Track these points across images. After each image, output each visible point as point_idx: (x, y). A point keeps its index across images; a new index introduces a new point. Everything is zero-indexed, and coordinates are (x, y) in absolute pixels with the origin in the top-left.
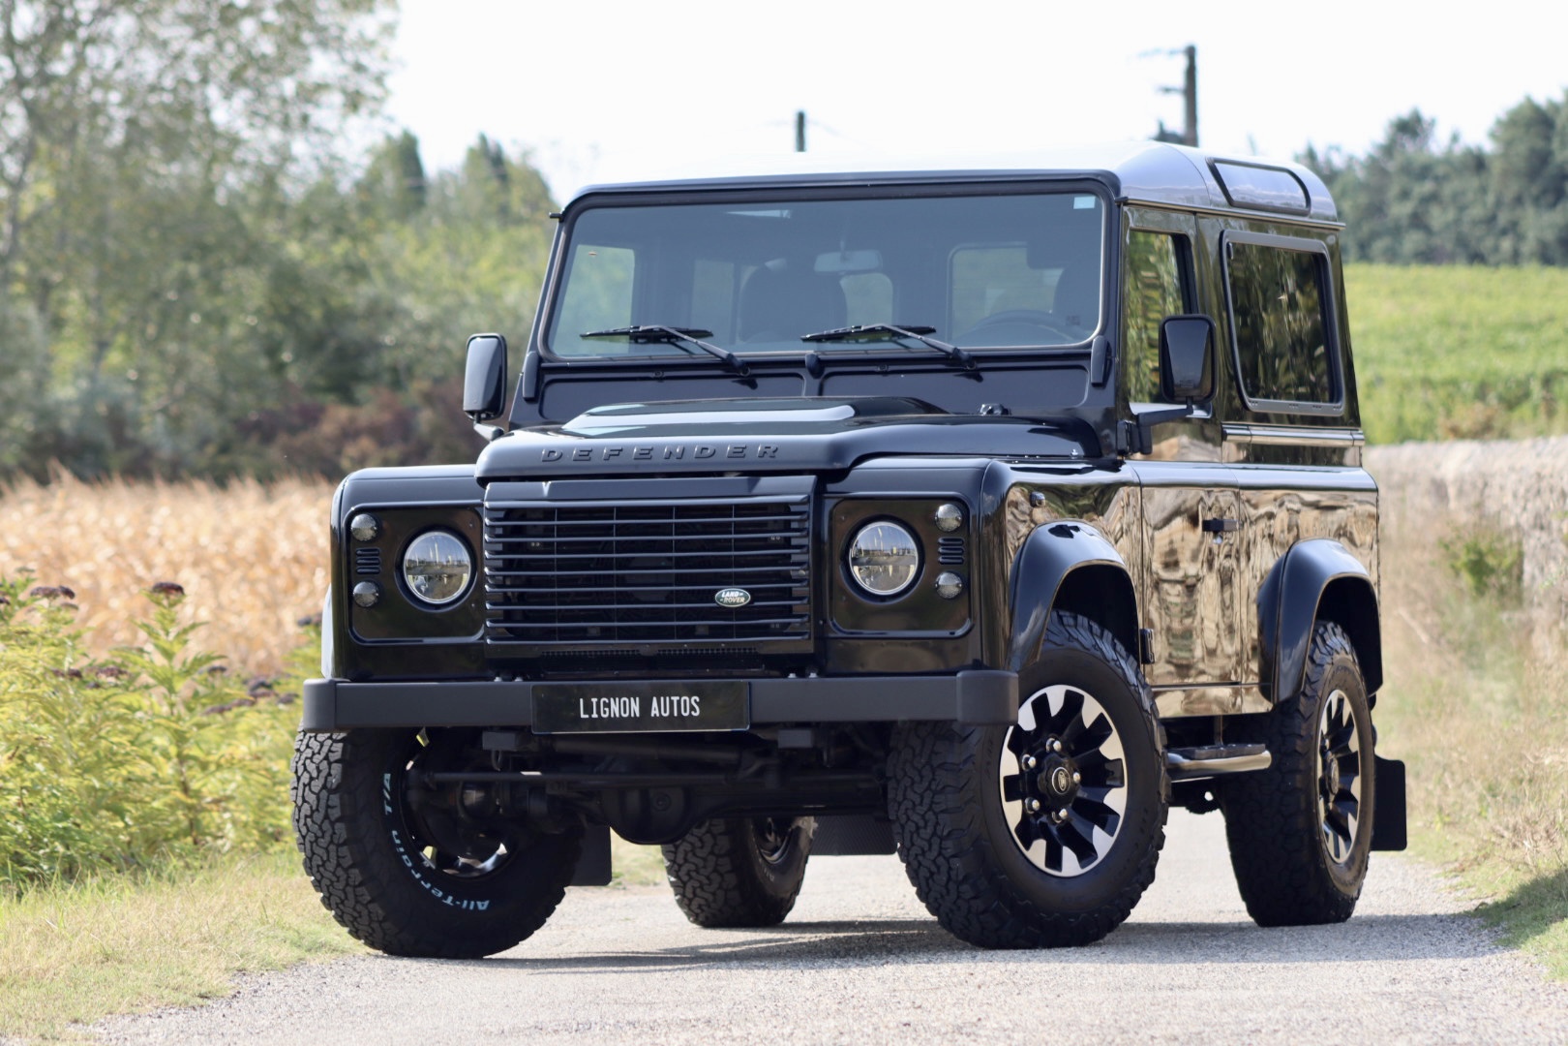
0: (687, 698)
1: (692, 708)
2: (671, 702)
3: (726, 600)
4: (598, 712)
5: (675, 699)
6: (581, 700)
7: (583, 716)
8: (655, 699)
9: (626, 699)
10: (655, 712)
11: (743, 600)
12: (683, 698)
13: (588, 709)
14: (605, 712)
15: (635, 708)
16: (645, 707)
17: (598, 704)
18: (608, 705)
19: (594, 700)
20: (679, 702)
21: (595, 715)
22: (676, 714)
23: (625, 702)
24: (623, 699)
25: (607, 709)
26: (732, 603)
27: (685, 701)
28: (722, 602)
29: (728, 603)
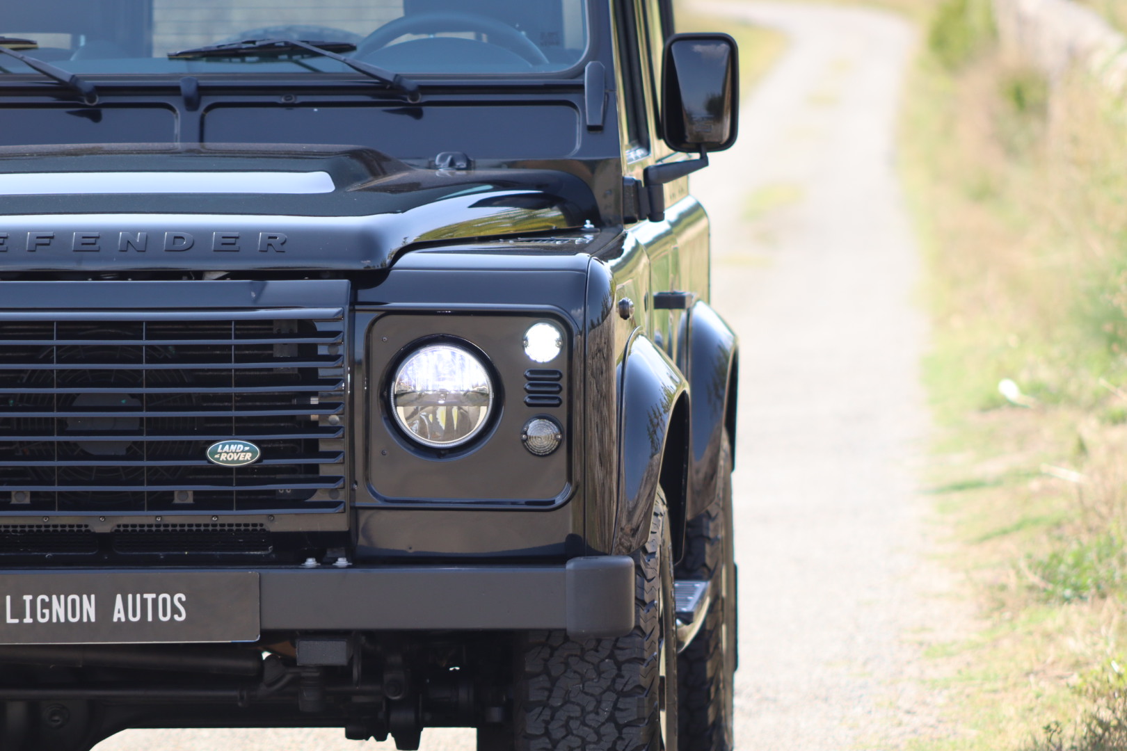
0: (168, 596)
1: (175, 611)
2: (144, 602)
3: (223, 457)
4: (33, 615)
5: (150, 597)
6: (8, 598)
7: (9, 620)
8: (119, 597)
9: (76, 597)
10: (118, 615)
11: (249, 456)
12: (161, 597)
13: (18, 612)
14: (43, 616)
15: (89, 609)
16: (105, 608)
17: (33, 603)
18: (46, 605)
19: (28, 598)
20: (155, 601)
21: (28, 620)
22: (150, 619)
23: (73, 601)
24: (70, 598)
25: (46, 611)
26: (233, 462)
27: (164, 600)
28: (218, 459)
29: (227, 461)
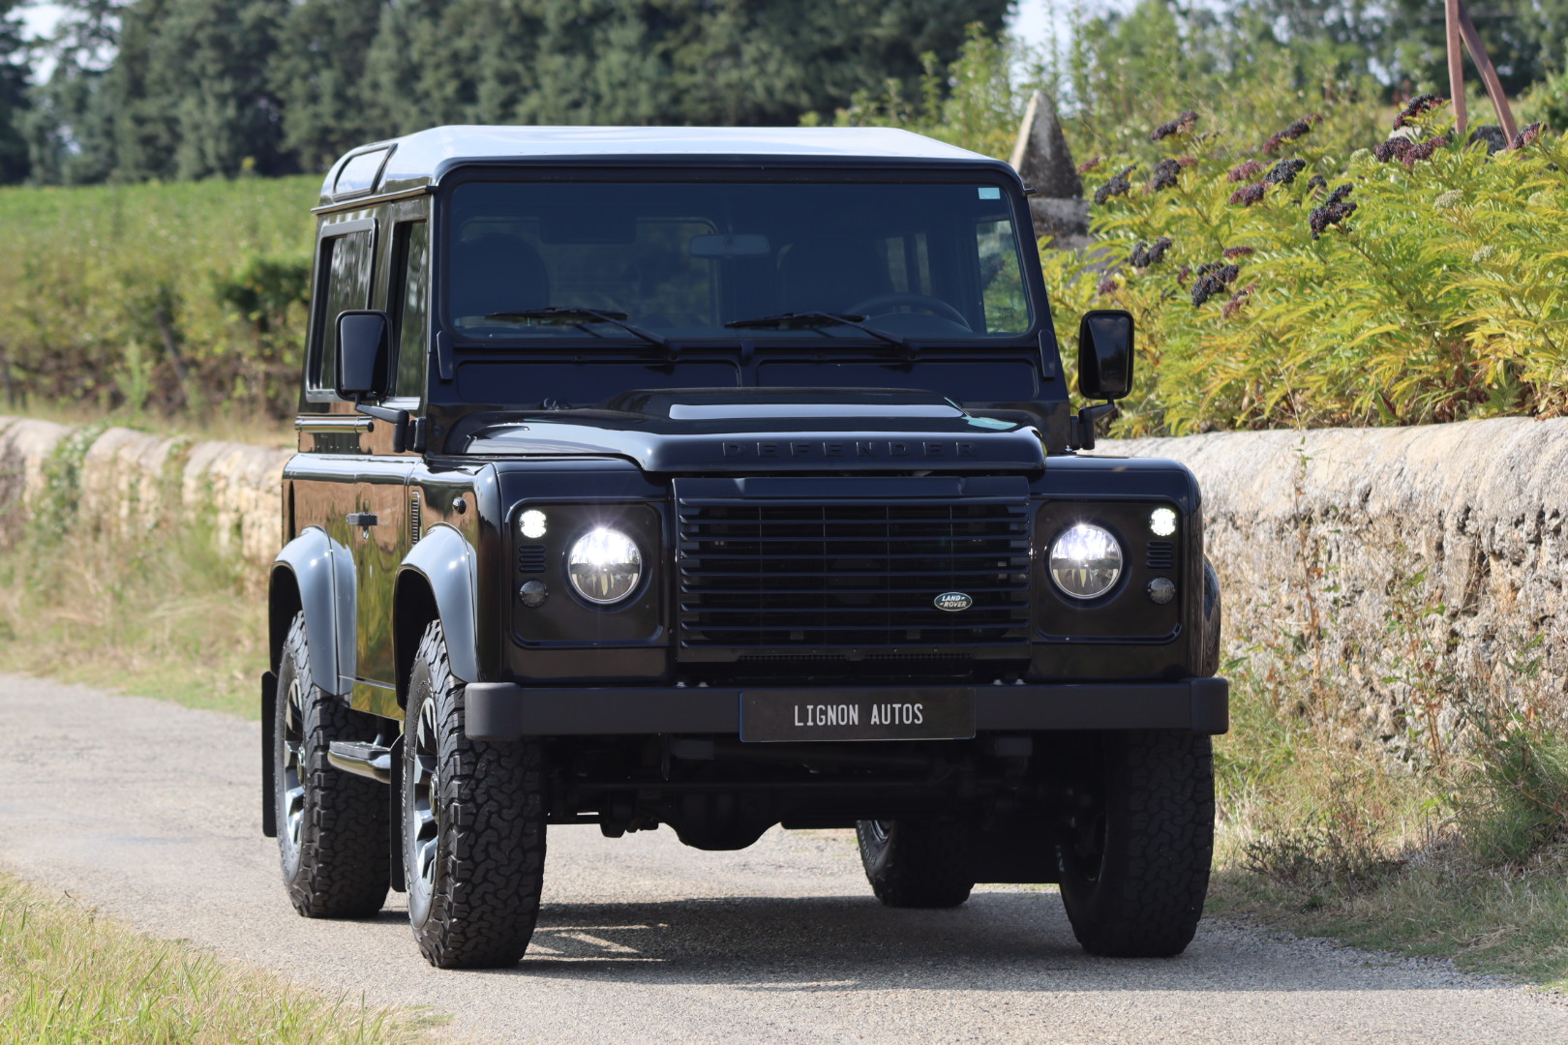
0: (910, 706)
1: (915, 716)
2: (893, 710)
3: (946, 604)
4: (814, 720)
5: (897, 706)
6: (796, 708)
7: (797, 724)
8: (875, 706)
9: (845, 707)
10: (875, 720)
11: (964, 604)
12: (905, 706)
13: (803, 717)
14: (821, 720)
15: (854, 715)
16: (865, 716)
17: (814, 711)
18: (824, 713)
19: (810, 707)
20: (901, 710)
21: (810, 723)
22: (897, 722)
23: (843, 710)
24: (840, 707)
25: (823, 717)
26: (953, 608)
27: (907, 708)
28: (942, 607)
29: (949, 608)
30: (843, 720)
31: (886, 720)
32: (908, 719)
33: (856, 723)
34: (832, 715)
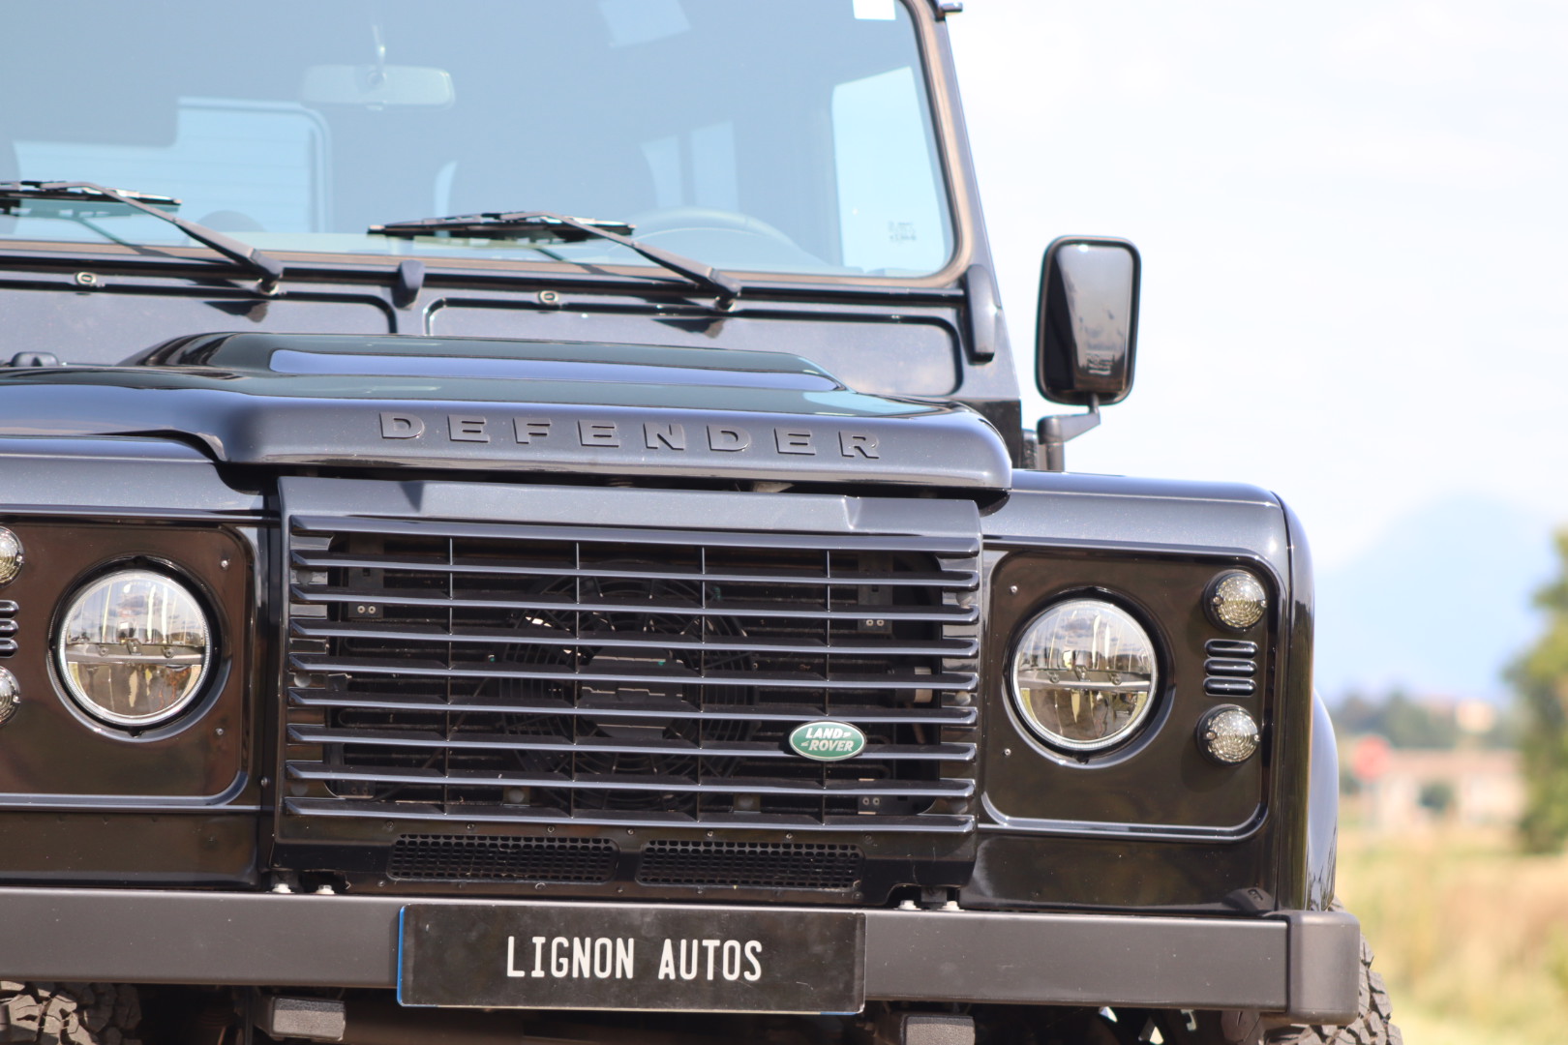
0: (736, 944)
1: (747, 966)
2: (703, 951)
3: (813, 746)
4: (546, 965)
5: (711, 944)
6: (511, 940)
7: (511, 973)
8: (668, 943)
9: (608, 942)
10: (666, 970)
11: (849, 745)
12: (728, 944)
13: (524, 960)
14: (560, 967)
15: (625, 959)
16: (647, 962)
17: (546, 948)
18: (565, 952)
19: (539, 941)
20: (719, 951)
22: (710, 976)
23: (603, 947)
24: (599, 942)
25: (564, 961)
26: (827, 753)
27: (732, 950)
28: (806, 749)
29: (819, 752)
30: (603, 968)
31: (689, 971)
32: (731, 971)
33: (630, 975)
34: (582, 958)
